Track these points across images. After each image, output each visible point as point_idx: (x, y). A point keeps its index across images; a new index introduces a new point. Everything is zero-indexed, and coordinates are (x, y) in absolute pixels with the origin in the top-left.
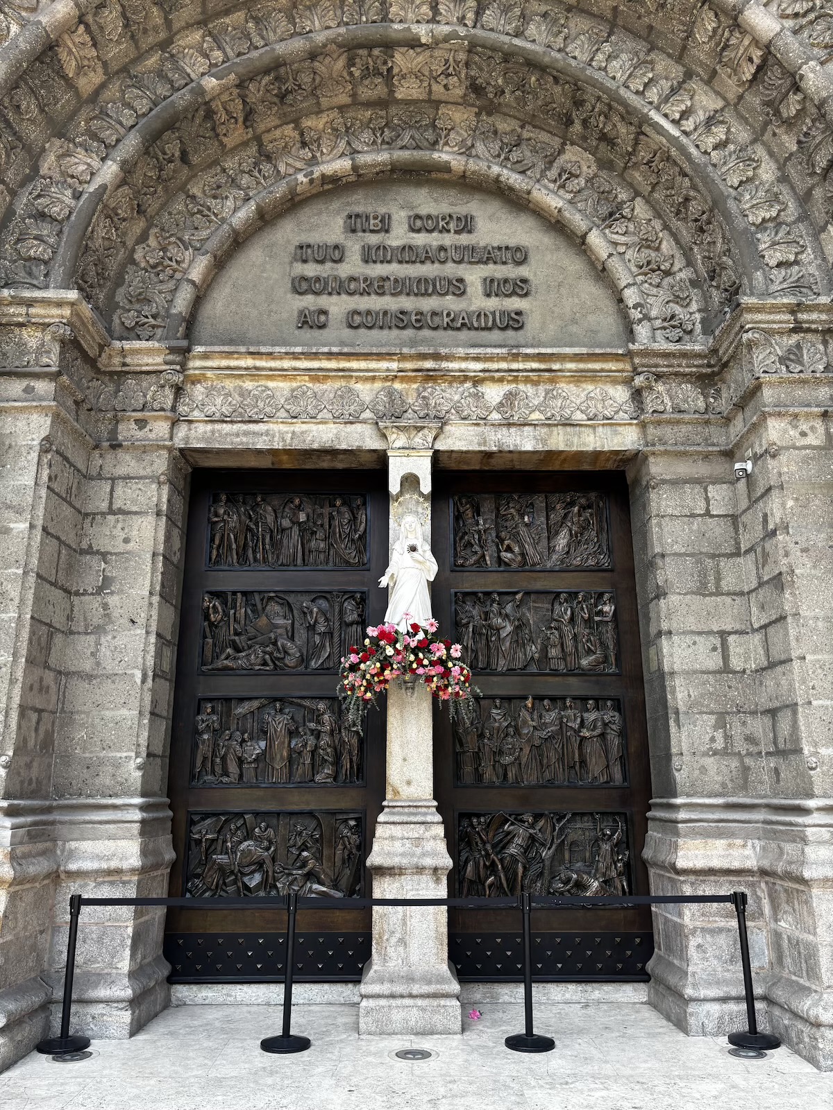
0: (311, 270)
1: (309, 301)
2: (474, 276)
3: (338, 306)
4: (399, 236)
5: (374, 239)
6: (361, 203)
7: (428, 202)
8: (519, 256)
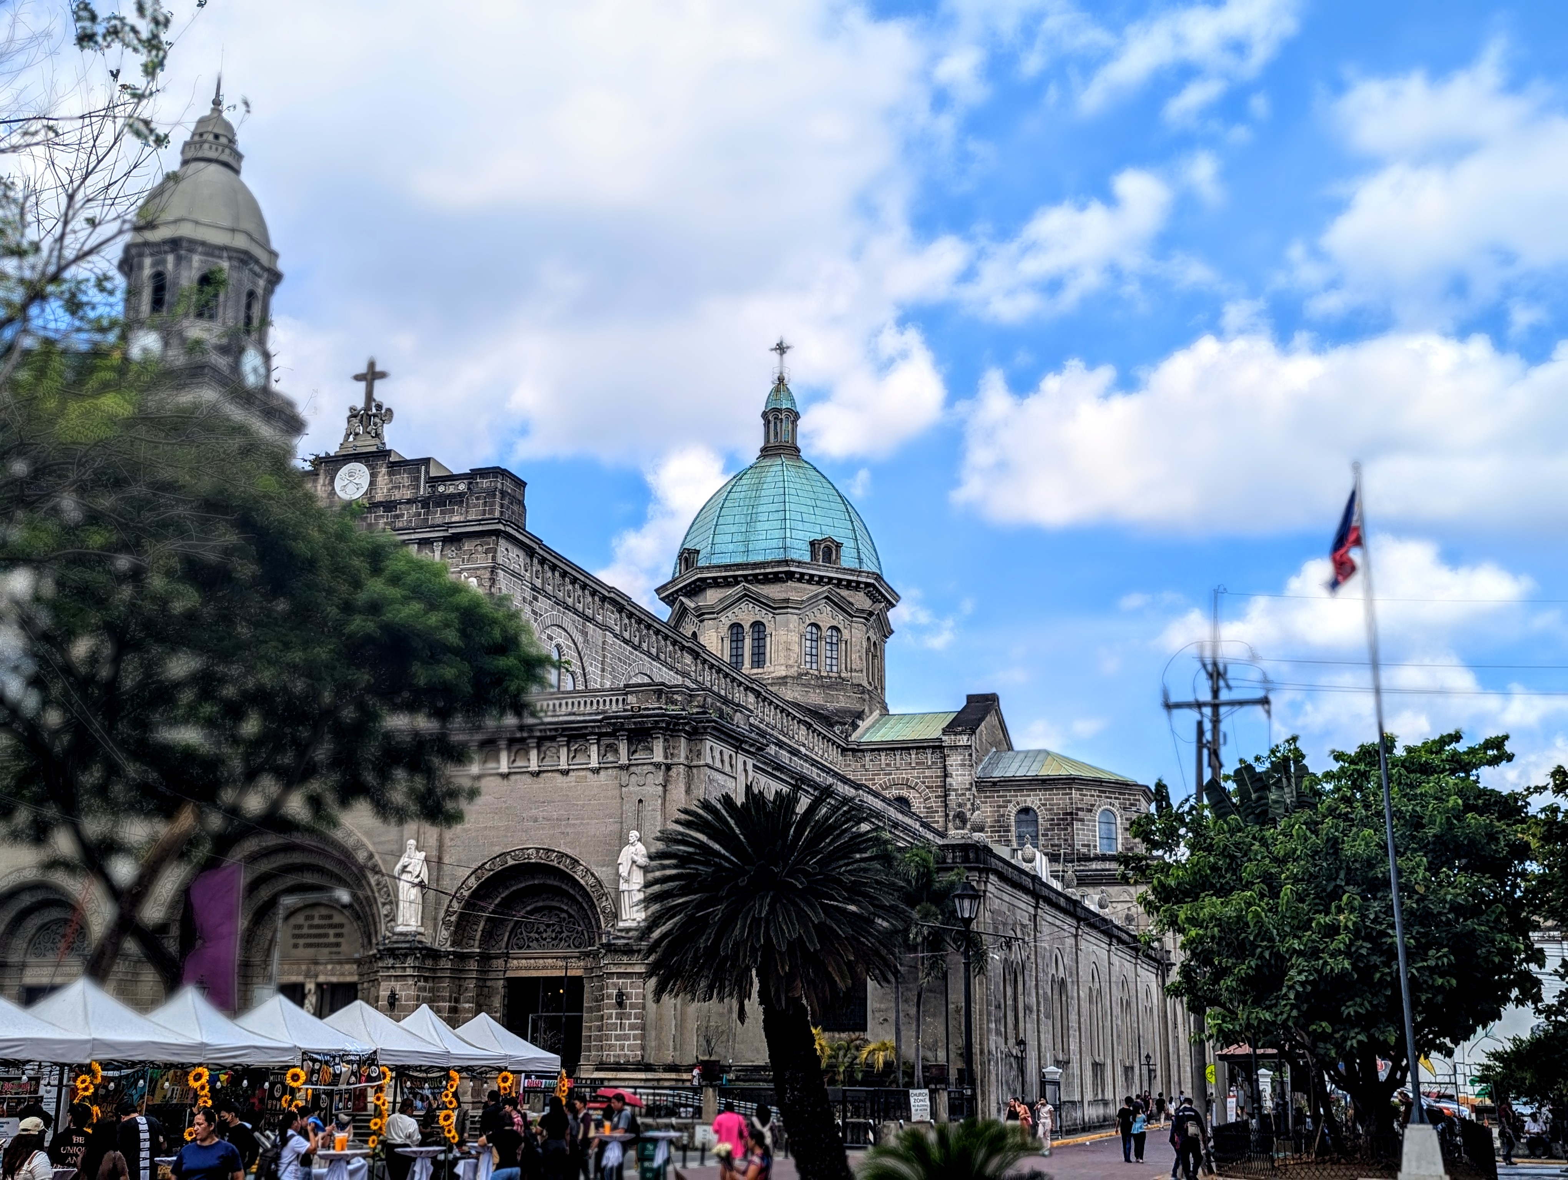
0: (297, 932)
1: (295, 941)
2: (331, 932)
3: (301, 941)
4: (317, 921)
5: (310, 922)
6: (309, 912)
7: (324, 911)
8: (341, 926)
